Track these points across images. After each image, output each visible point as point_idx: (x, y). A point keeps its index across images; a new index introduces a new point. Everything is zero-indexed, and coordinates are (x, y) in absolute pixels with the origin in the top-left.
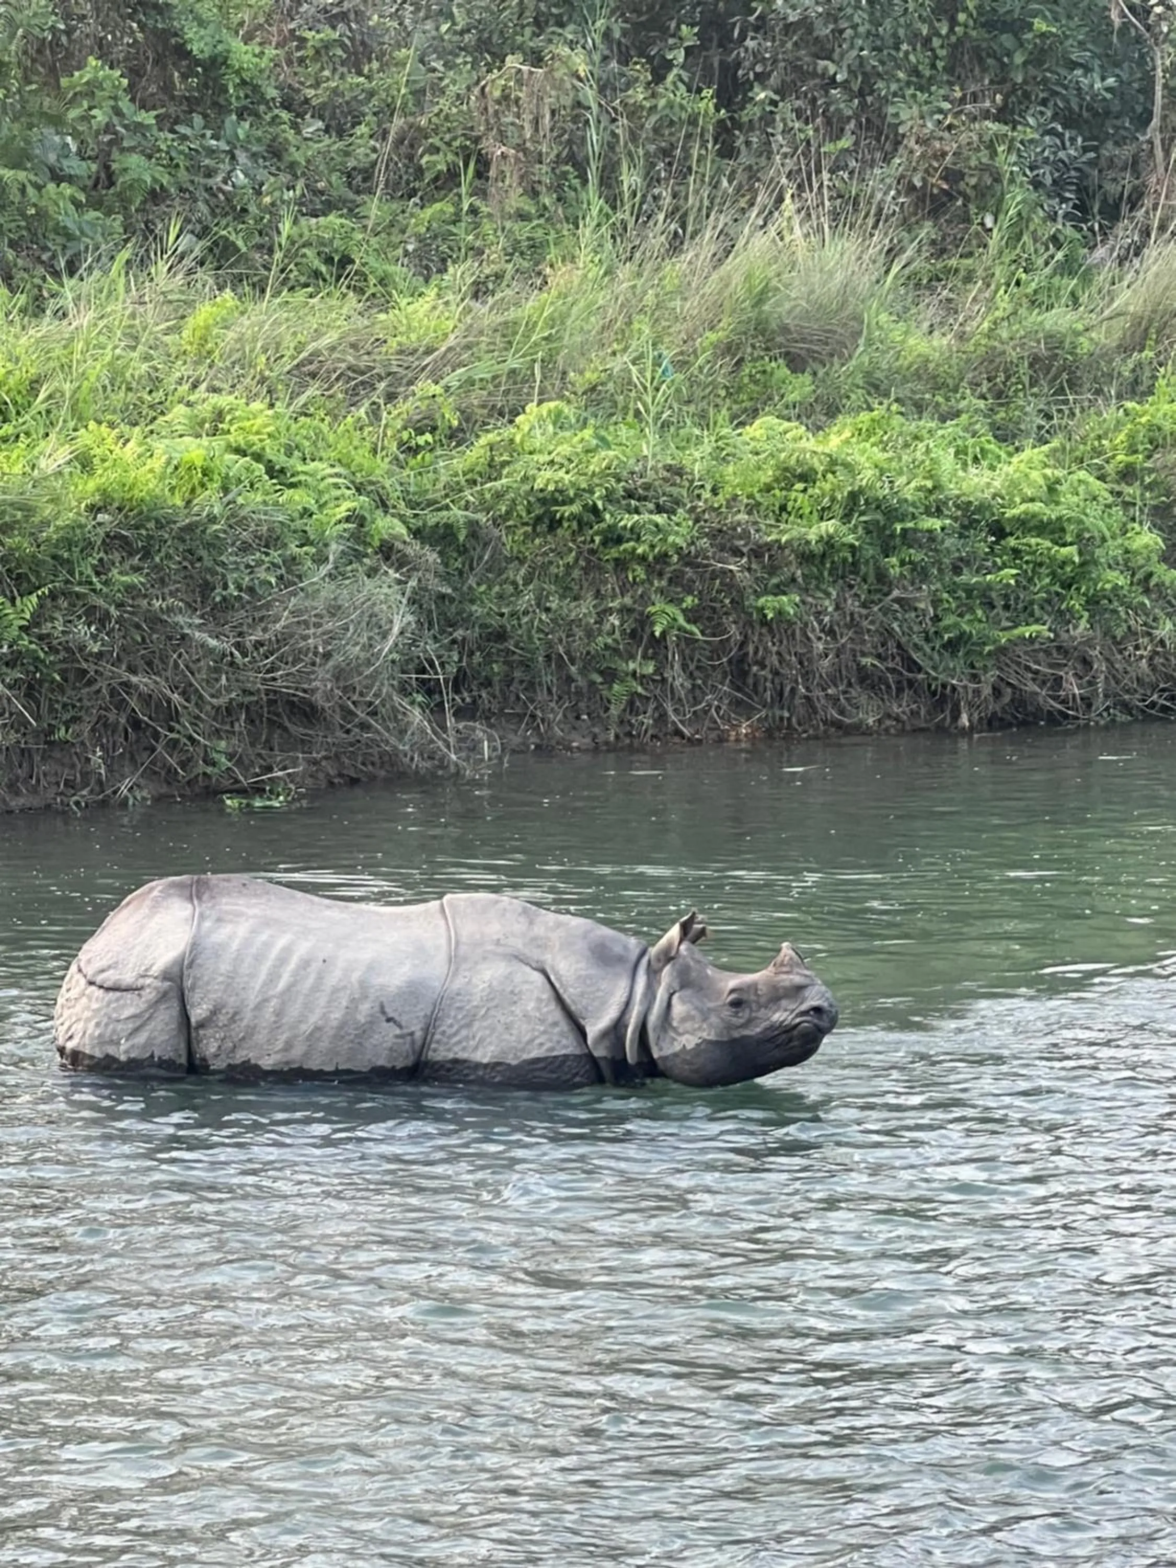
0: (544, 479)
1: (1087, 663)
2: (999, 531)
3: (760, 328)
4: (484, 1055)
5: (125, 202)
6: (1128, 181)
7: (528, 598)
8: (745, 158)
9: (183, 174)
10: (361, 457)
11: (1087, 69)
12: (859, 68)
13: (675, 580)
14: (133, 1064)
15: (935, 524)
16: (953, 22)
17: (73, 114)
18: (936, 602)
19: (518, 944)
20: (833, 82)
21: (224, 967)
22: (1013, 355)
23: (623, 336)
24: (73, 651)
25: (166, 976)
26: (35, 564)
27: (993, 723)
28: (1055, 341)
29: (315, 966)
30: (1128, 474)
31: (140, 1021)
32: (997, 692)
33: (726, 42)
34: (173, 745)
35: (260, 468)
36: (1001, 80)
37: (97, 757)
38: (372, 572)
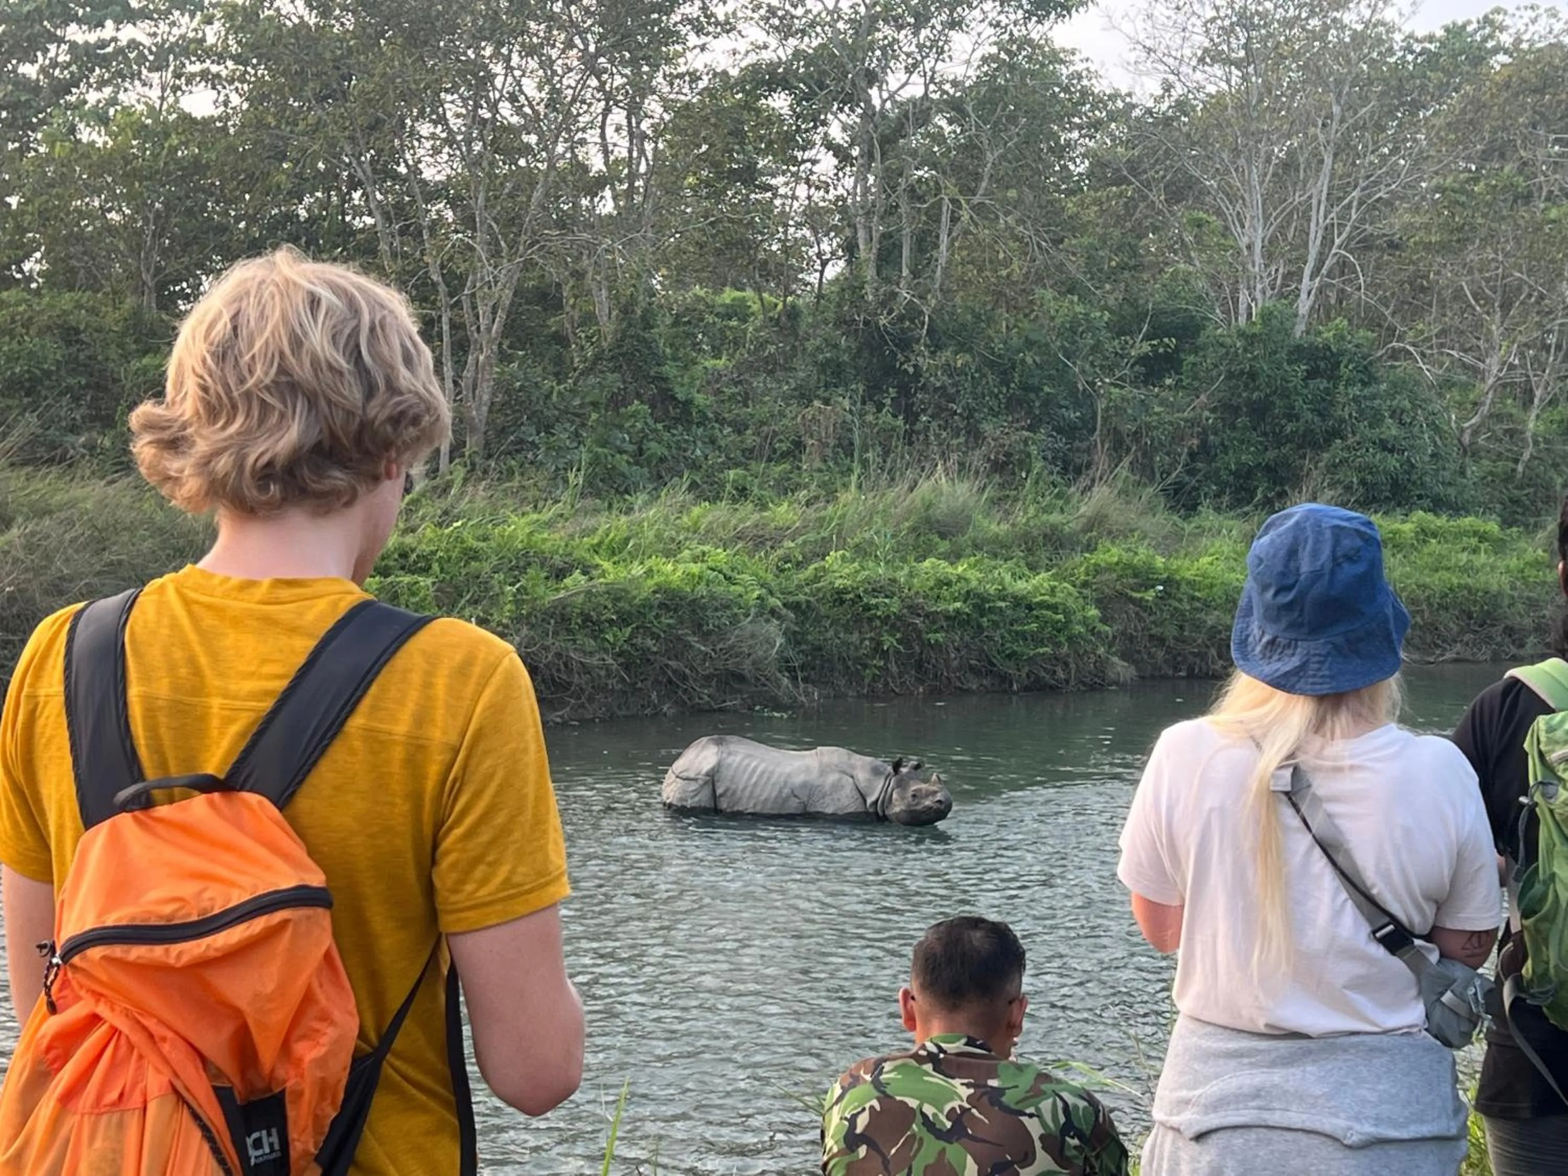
0: (838, 583)
1: (1066, 664)
2: (1030, 608)
3: (928, 520)
4: (829, 810)
5: (649, 463)
6: (1086, 458)
7: (831, 633)
8: (917, 446)
9: (674, 451)
10: (761, 573)
11: (1067, 408)
12: (967, 407)
13: (893, 626)
14: (693, 808)
15: (1003, 604)
16: (1008, 388)
17: (627, 425)
18: (1003, 637)
19: (845, 767)
20: (955, 413)
21: (731, 773)
22: (1035, 533)
23: (869, 523)
24: (645, 651)
25: (707, 774)
26: (630, 614)
27: (1026, 689)
28: (1054, 527)
29: (766, 776)
30: (1085, 584)
31: (697, 792)
32: (1028, 676)
33: (908, 395)
34: (685, 691)
35: (721, 577)
36: (1029, 413)
37: (654, 696)
38: (767, 621)
